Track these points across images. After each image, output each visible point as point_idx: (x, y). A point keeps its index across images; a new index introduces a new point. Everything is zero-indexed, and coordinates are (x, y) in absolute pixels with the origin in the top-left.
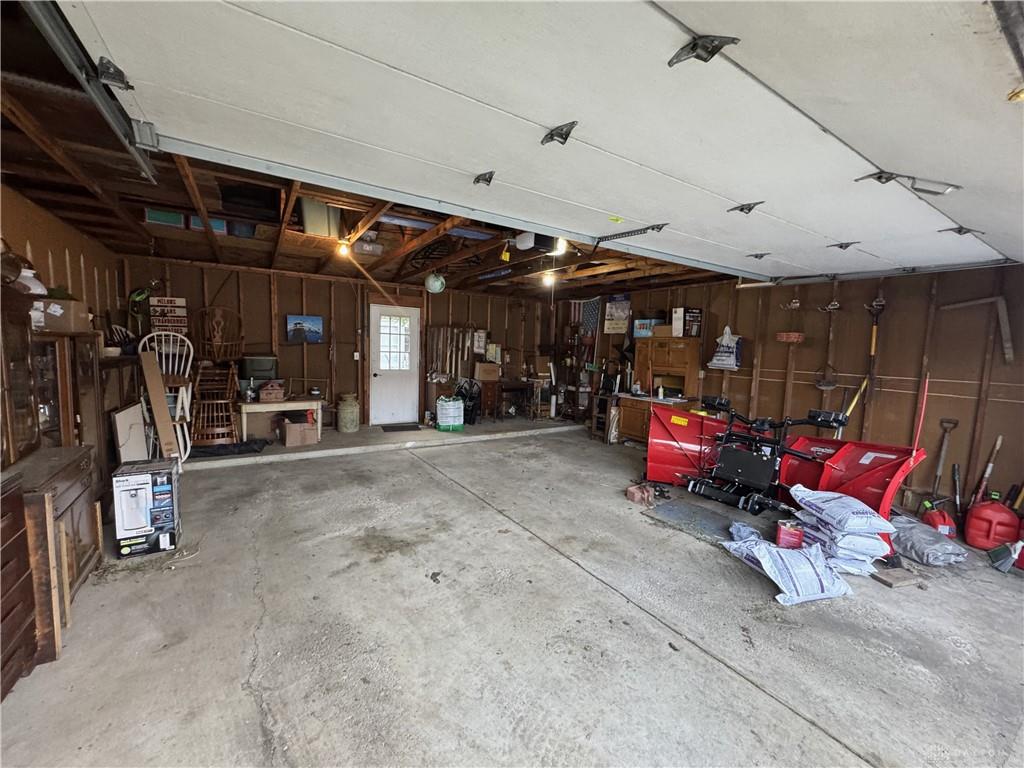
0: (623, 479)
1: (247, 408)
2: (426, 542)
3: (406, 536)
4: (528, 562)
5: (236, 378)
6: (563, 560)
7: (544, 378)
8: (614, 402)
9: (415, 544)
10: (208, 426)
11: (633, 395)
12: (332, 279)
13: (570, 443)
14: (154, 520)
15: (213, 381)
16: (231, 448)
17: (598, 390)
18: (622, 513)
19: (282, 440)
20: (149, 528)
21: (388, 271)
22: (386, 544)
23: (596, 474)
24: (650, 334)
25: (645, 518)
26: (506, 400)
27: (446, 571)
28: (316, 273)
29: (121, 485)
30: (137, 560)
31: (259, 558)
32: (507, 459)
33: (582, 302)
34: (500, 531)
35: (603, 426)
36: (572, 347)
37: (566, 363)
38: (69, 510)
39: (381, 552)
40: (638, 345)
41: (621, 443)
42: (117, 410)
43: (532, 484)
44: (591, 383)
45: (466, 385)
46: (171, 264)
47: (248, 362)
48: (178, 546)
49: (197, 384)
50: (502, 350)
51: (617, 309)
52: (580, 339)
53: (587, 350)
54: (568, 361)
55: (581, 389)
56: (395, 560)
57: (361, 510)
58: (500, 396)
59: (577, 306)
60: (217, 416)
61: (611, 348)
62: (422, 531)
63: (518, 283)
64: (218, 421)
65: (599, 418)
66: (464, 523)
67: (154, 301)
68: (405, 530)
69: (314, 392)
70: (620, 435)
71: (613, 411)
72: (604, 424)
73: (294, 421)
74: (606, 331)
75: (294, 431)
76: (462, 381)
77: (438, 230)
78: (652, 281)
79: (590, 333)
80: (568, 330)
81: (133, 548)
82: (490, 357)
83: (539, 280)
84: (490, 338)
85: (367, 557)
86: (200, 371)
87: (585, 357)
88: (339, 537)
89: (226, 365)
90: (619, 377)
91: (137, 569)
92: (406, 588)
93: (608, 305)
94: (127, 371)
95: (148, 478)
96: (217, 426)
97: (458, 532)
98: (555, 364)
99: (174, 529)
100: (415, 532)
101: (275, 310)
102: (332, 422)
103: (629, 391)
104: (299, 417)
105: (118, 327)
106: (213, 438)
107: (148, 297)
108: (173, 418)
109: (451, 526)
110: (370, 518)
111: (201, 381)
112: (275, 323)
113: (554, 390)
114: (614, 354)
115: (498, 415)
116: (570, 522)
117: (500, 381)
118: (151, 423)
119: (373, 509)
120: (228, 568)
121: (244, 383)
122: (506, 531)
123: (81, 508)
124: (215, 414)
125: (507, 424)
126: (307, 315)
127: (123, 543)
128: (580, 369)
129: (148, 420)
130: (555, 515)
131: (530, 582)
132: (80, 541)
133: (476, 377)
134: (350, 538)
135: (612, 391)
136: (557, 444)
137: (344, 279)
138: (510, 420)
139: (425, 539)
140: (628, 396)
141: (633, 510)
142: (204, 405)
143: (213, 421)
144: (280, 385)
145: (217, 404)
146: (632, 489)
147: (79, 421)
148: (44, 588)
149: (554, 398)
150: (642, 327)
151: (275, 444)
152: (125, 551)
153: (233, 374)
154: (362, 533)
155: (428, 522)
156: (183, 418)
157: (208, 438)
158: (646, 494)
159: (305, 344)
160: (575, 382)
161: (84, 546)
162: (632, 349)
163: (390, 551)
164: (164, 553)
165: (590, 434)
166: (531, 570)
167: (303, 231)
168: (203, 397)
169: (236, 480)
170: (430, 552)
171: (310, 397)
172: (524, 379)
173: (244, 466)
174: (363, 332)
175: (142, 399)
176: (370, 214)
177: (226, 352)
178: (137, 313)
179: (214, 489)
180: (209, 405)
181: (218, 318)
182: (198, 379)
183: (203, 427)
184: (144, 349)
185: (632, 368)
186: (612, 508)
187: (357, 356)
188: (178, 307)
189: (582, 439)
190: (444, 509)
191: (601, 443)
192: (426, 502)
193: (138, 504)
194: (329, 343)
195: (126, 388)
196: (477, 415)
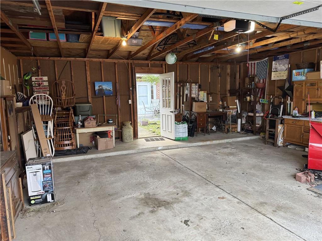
0: (291, 168)
1: (79, 131)
2: (178, 203)
3: (166, 198)
4: (239, 217)
5: (73, 116)
6: (261, 217)
7: (233, 109)
8: (279, 121)
9: (172, 203)
10: (61, 140)
11: (293, 117)
12: (116, 61)
13: (253, 147)
14: (44, 187)
15: (62, 117)
16: (73, 151)
17: (268, 114)
18: (294, 189)
19: (96, 147)
20: (42, 191)
21: (144, 54)
22: (156, 203)
23: (272, 165)
24: (304, 78)
25: (311, 193)
26: (211, 122)
27: (192, 219)
28: (107, 58)
29: (29, 170)
30: (38, 206)
31: (93, 208)
32: (215, 156)
33: (256, 62)
34: (219, 198)
35: (273, 137)
36: (250, 90)
37: (246, 99)
38: (10, 181)
39: (154, 207)
40: (295, 86)
41: (285, 146)
42: (23, 133)
43: (234, 171)
44: (263, 110)
45: (188, 115)
46: (40, 60)
47: (78, 107)
48: (55, 201)
49: (56, 119)
50: (208, 94)
51: (279, 64)
52: (255, 84)
53: (260, 91)
54: (248, 98)
55: (257, 115)
56: (162, 212)
57: (141, 184)
58: (208, 120)
59: (253, 65)
60: (65, 135)
61: (276, 89)
62: (175, 196)
63: (217, 54)
64: (66, 138)
65: (270, 131)
66: (197, 192)
67: (34, 79)
68: (166, 195)
69: (109, 122)
70: (285, 141)
71: (280, 127)
72: (274, 135)
73: (101, 137)
74: (273, 78)
75: (102, 142)
76: (186, 113)
77: (176, 26)
78: (305, 45)
79: (262, 81)
80: (247, 80)
81: (36, 201)
82: (201, 98)
83: (232, 50)
84: (200, 88)
85: (147, 210)
86: (57, 113)
87: (259, 95)
88: (131, 198)
89: (68, 109)
90: (282, 106)
91: (39, 211)
92: (171, 228)
93: (274, 62)
94: (26, 113)
95: (40, 166)
96: (66, 140)
97: (195, 197)
98: (239, 100)
99: (53, 192)
100: (171, 196)
101: (89, 80)
102: (120, 137)
103: (289, 114)
104: (104, 134)
105: (19, 93)
106: (64, 146)
107: (31, 77)
108: (46, 136)
109: (190, 193)
110: (146, 188)
111: (57, 118)
112: (89, 86)
113: (239, 116)
114: (278, 92)
115: (206, 131)
116: (261, 194)
117: (207, 112)
118: (37, 140)
119: (146, 183)
120: (79, 212)
121: (77, 118)
122: (223, 198)
123: (14, 181)
124: (64, 134)
125: (212, 136)
126: (104, 81)
127: (32, 198)
128: (255, 102)
129: (36, 138)
130: (250, 189)
131: (243, 229)
132: (15, 197)
133: (194, 110)
134: (137, 199)
135: (278, 115)
136: (245, 147)
137: (121, 61)
138: (213, 134)
139: (177, 201)
140: (290, 117)
141: (302, 187)
142: (59, 130)
143: (63, 138)
144: (94, 119)
145: (65, 129)
146: (300, 174)
147: (10, 139)
148: (4, 219)
149: (239, 120)
150: (298, 74)
151: (92, 149)
152: (33, 202)
153: (71, 114)
154: (143, 196)
155: (177, 191)
156: (50, 136)
157: (62, 146)
158: (309, 178)
159: (104, 96)
160: (253, 110)
161: (17, 199)
162: (291, 88)
163: (159, 207)
164: (49, 204)
165: (264, 140)
166: (242, 222)
167: (102, 35)
168: (58, 126)
169: (77, 168)
170: (181, 208)
171: (108, 124)
172: (221, 110)
173: (79, 160)
174: (133, 89)
175: (32, 127)
176: (139, 21)
177: (68, 103)
178: (27, 85)
179: (67, 172)
180: (61, 129)
181: (64, 85)
182: (56, 116)
183: (59, 141)
184: (32, 103)
185: (291, 100)
186: (286, 186)
187: (130, 102)
188: (45, 81)
189: (260, 144)
190: (184, 183)
191: (272, 147)
192: (174, 179)
193: (37, 179)
194: (116, 96)
195: (26, 122)
196: (194, 131)
